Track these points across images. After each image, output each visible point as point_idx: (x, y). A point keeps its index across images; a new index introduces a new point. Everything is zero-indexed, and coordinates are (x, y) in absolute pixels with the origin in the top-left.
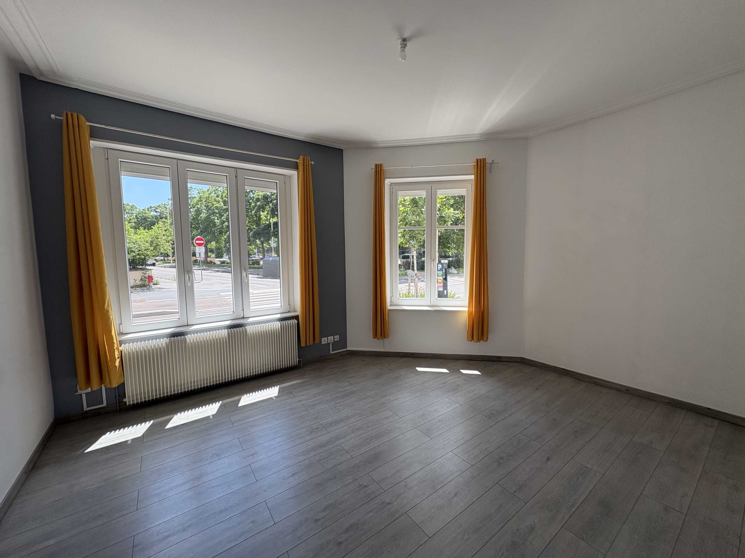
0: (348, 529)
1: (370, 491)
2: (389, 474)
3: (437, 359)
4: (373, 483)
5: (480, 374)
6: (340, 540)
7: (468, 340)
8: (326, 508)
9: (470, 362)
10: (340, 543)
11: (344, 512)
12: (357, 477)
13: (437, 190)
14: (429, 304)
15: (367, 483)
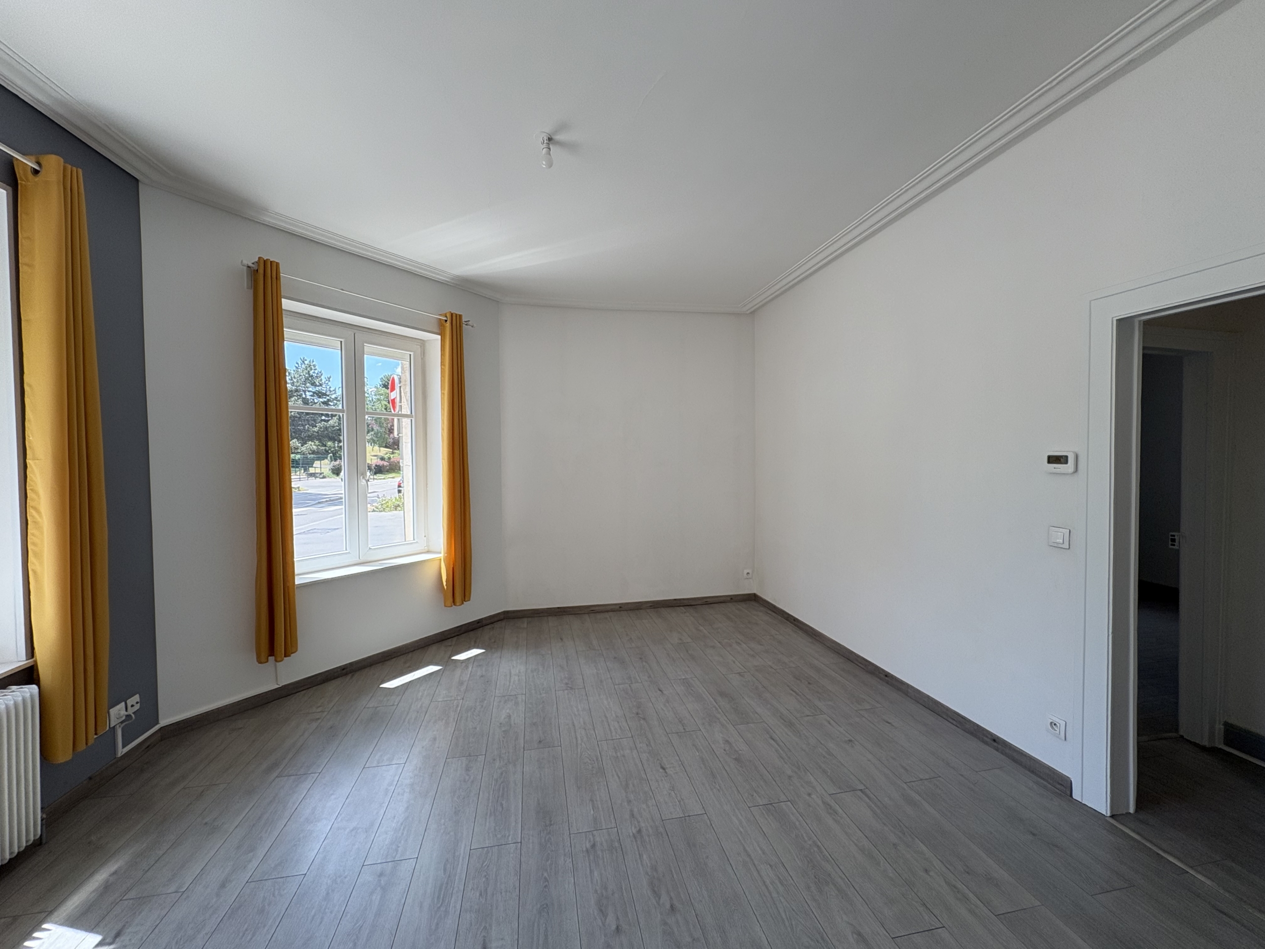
0: (654, 892)
1: (605, 844)
2: (590, 811)
3: (392, 658)
4: (593, 836)
5: (483, 651)
6: (668, 906)
7: (445, 606)
8: (601, 910)
9: (448, 642)
10: (672, 907)
11: (623, 888)
12: (567, 850)
13: (365, 344)
14: (356, 560)
15: (587, 842)
